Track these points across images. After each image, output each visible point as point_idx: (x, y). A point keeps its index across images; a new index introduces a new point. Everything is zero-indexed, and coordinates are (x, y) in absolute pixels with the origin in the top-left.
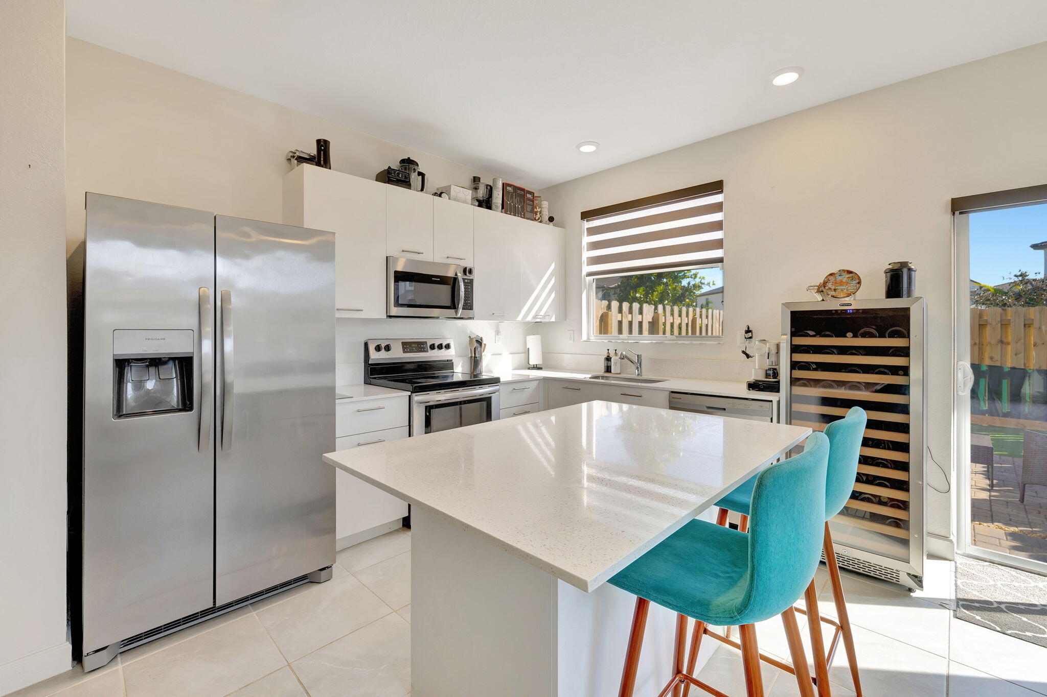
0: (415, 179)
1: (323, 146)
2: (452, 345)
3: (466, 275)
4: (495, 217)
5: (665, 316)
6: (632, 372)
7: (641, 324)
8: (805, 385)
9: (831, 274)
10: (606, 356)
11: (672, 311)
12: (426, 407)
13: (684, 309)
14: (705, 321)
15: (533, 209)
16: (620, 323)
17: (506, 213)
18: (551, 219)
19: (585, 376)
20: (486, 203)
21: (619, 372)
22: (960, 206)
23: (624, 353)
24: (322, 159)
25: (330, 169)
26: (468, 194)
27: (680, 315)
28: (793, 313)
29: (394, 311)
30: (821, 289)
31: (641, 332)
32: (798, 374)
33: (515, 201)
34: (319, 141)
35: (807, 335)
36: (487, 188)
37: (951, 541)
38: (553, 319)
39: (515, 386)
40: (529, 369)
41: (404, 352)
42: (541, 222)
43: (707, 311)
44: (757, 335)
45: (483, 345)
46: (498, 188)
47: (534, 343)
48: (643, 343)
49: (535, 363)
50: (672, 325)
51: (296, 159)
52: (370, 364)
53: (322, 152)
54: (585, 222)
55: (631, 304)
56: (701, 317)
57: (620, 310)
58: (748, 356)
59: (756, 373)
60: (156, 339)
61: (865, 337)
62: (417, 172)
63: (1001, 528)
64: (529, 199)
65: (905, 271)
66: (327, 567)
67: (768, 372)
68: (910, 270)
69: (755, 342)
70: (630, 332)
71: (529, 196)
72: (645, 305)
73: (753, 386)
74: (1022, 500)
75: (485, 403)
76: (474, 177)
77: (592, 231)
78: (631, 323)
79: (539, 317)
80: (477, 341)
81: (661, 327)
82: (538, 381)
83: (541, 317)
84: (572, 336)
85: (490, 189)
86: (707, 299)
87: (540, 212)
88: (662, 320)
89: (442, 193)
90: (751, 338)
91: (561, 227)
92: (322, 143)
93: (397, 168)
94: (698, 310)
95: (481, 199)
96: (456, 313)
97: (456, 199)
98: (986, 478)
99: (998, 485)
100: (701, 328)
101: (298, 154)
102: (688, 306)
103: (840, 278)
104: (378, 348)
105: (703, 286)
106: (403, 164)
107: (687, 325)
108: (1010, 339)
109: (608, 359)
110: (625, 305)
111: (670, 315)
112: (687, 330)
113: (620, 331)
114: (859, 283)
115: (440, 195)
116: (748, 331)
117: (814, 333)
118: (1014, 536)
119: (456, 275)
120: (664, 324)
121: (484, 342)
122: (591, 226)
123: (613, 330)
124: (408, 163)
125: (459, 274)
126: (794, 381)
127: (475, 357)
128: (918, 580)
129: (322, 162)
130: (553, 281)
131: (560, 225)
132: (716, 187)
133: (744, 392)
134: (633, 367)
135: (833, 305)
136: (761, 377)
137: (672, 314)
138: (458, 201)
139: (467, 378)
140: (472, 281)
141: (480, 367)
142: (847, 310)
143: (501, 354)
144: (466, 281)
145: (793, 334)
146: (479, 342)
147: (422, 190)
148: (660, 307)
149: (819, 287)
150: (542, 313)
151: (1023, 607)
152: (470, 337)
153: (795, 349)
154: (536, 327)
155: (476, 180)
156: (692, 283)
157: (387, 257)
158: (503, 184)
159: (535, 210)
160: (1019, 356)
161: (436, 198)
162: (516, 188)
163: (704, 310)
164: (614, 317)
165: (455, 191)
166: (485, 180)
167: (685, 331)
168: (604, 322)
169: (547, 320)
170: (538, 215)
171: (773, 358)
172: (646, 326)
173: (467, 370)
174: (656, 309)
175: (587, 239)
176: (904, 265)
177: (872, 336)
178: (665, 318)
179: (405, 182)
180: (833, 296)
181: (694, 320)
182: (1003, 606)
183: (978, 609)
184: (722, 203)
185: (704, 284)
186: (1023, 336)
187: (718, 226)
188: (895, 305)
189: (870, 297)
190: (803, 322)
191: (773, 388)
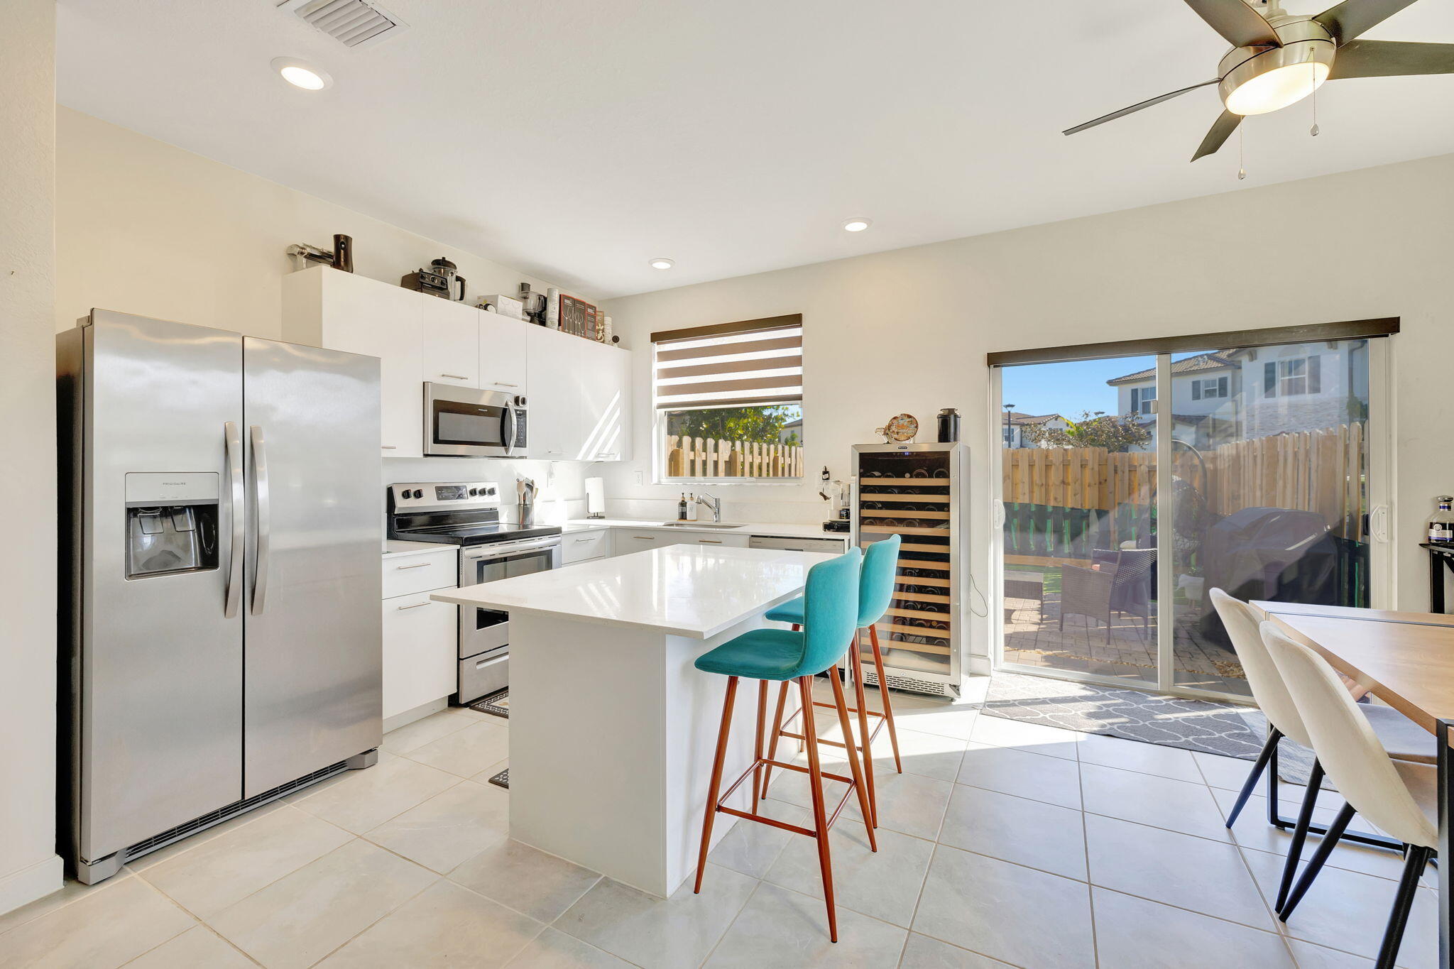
0: (454, 287)
1: (344, 244)
2: (497, 491)
3: (518, 405)
4: (550, 335)
5: (743, 454)
6: (709, 518)
7: (716, 463)
8: (871, 524)
9: (895, 418)
10: (681, 501)
11: (752, 447)
12: (478, 562)
13: (765, 446)
14: (788, 461)
15: (594, 326)
16: (693, 462)
17: (563, 331)
18: (616, 339)
19: (660, 524)
20: (539, 317)
21: (695, 519)
22: (995, 360)
23: (701, 497)
24: (342, 260)
25: (352, 272)
26: (518, 306)
27: (760, 454)
28: (861, 455)
29: (433, 448)
30: (887, 431)
31: (716, 473)
32: (868, 513)
33: (574, 316)
34: (337, 238)
35: (873, 476)
36: (540, 299)
37: (989, 659)
38: (618, 459)
39: (580, 537)
40: (588, 518)
41: (439, 499)
42: (603, 342)
43: (790, 448)
44: (833, 476)
45: (534, 490)
46: (554, 301)
47: (594, 487)
48: (722, 486)
49: (596, 511)
50: (751, 465)
51: (305, 257)
52: (397, 515)
53: (342, 251)
54: (656, 344)
55: (705, 439)
56: (783, 456)
57: (693, 448)
58: (825, 498)
59: (832, 516)
60: (175, 484)
61: (918, 477)
62: (454, 276)
63: (1040, 653)
64: (590, 315)
65: (952, 417)
66: (371, 750)
67: (842, 513)
68: (956, 416)
69: (831, 483)
70: (705, 473)
71: (590, 311)
72: (721, 442)
73: (828, 527)
74: (1061, 629)
75: (544, 558)
76: (523, 284)
77: (664, 356)
78: (704, 463)
79: (602, 455)
80: (527, 485)
81: (739, 467)
82: (604, 531)
83: (604, 455)
84: (640, 478)
85: (544, 302)
86: (793, 432)
87: (603, 331)
88: (740, 459)
89: (487, 305)
90: (828, 479)
91: (627, 349)
92: (342, 240)
93: (430, 270)
94: (780, 447)
95: (532, 312)
96: (507, 451)
97: (504, 313)
98: (1039, 614)
99: (1046, 619)
100: (783, 469)
101: (308, 250)
102: (769, 444)
103: (901, 422)
104: (406, 495)
105: (787, 419)
106: (436, 266)
107: (768, 464)
108: (1070, 479)
109: (683, 504)
110: (699, 441)
111: (751, 453)
112: (768, 471)
113: (693, 473)
114: (917, 427)
115: (486, 308)
116: (826, 472)
117: (880, 474)
118: (1047, 658)
119: (507, 405)
120: (743, 463)
121: (536, 486)
122: (662, 350)
123: (685, 471)
124: (441, 263)
125: (509, 403)
126: (863, 521)
127: (525, 504)
128: (956, 688)
129: (342, 264)
130: (617, 414)
131: (626, 347)
132: (795, 320)
133: (820, 533)
134: (710, 512)
135: (893, 448)
136: (836, 518)
137: (752, 452)
138: (507, 315)
139: (514, 529)
140: (524, 412)
141: (530, 516)
142: (904, 453)
143: (554, 501)
144: (518, 412)
145: (862, 475)
146: (530, 486)
147: (462, 298)
148: (738, 443)
149: (885, 429)
150: (606, 451)
151: (1030, 701)
152: (518, 480)
153: (864, 489)
154: (596, 468)
155: (524, 287)
156: (774, 414)
157: (424, 383)
158: (560, 295)
159: (597, 328)
160: (1077, 496)
161: (482, 311)
162: (575, 301)
163: (787, 448)
164: (686, 455)
165: (503, 302)
166: (537, 288)
167: (766, 472)
168: (674, 460)
169: (611, 459)
170: (600, 334)
171: (845, 499)
172: (722, 467)
173: (514, 519)
174: (733, 445)
175: (658, 365)
176: (951, 411)
177: (923, 476)
178: (744, 457)
179: (441, 289)
180: (896, 439)
181: (776, 459)
182: (1016, 703)
183: (999, 706)
184: (801, 337)
185: (787, 415)
186: (1080, 476)
187: (797, 361)
188: (943, 447)
189: (925, 441)
190: (870, 463)
191: (845, 528)
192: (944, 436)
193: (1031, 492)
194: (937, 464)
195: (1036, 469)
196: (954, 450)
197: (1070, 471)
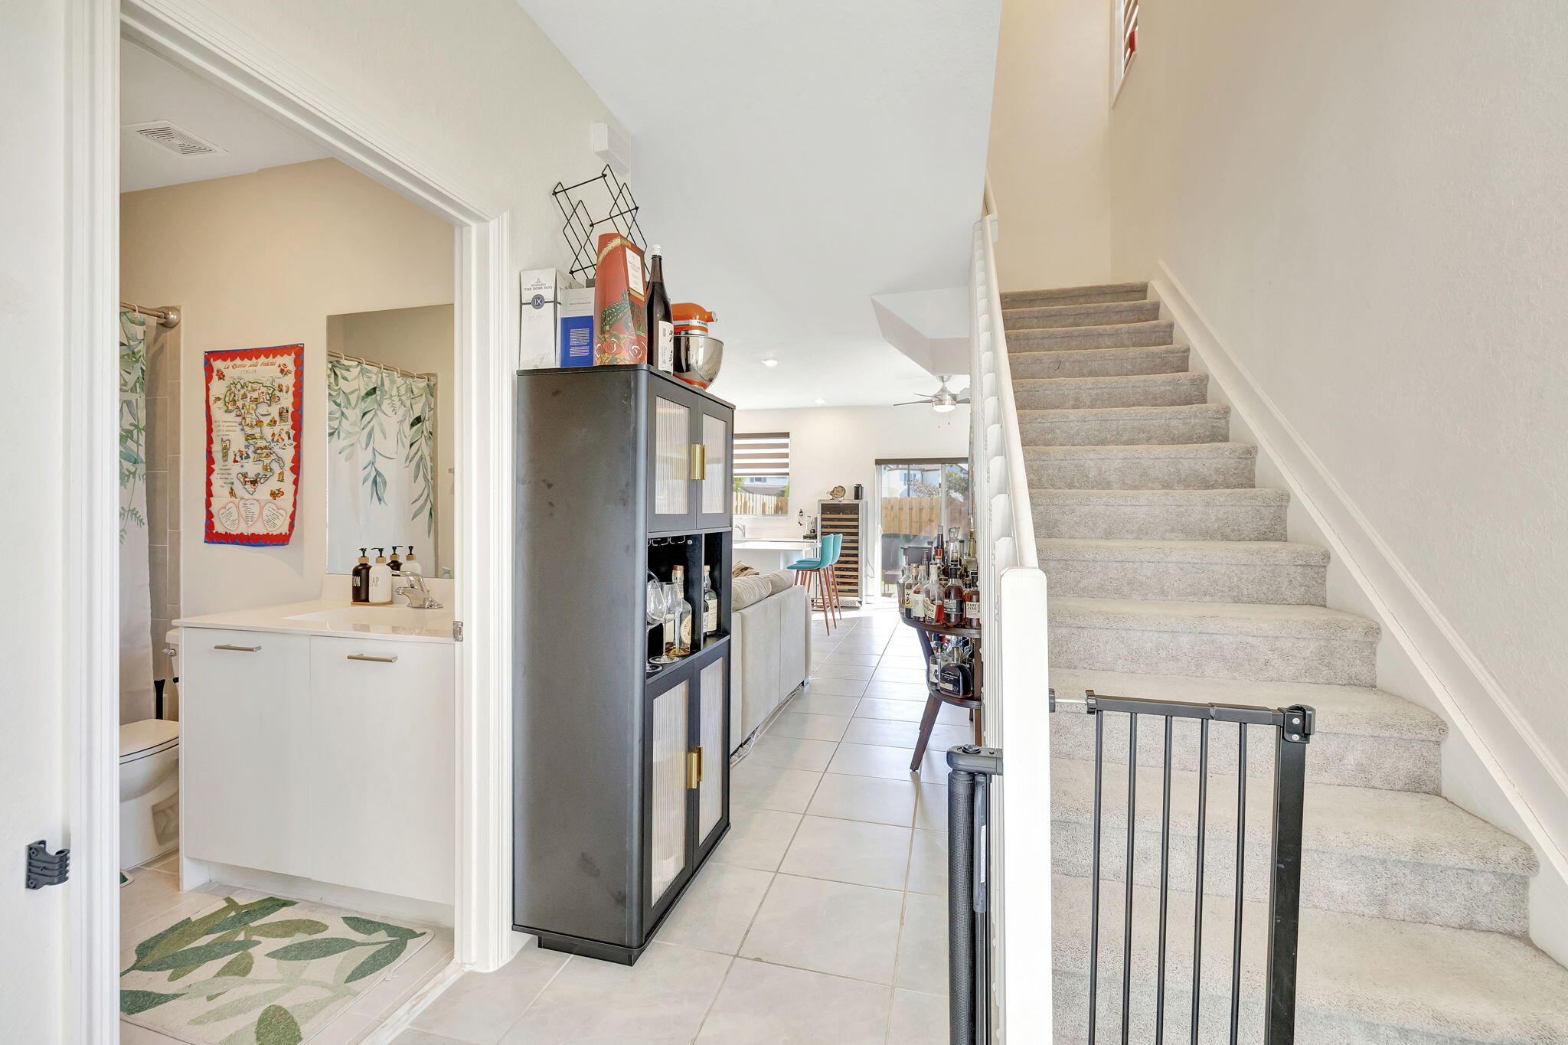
8: (827, 535)
9: (835, 488)
22: (879, 462)
28: (821, 504)
30: (832, 493)
32: (825, 523)
35: (827, 513)
44: (806, 514)
58: (803, 524)
59: (807, 532)
61: (846, 514)
65: (860, 488)
67: (812, 530)
68: (862, 488)
73: (805, 536)
90: (802, 515)
103: (838, 489)
114: (844, 492)
116: (801, 512)
117: (830, 513)
126: (823, 533)
128: (860, 604)
132: (786, 435)
133: (801, 540)
135: (836, 502)
136: (809, 533)
142: (840, 503)
145: (822, 514)
153: (823, 520)
171: (813, 525)
176: (860, 485)
177: (848, 514)
180: (836, 497)
184: (786, 443)
187: (784, 456)
188: (856, 502)
189: (848, 498)
190: (826, 508)
191: (815, 537)
192: (857, 496)
193: (911, 526)
194: (854, 509)
195: (914, 511)
196: (861, 503)
197: (934, 512)
